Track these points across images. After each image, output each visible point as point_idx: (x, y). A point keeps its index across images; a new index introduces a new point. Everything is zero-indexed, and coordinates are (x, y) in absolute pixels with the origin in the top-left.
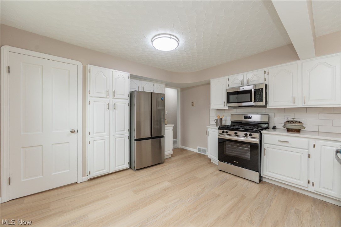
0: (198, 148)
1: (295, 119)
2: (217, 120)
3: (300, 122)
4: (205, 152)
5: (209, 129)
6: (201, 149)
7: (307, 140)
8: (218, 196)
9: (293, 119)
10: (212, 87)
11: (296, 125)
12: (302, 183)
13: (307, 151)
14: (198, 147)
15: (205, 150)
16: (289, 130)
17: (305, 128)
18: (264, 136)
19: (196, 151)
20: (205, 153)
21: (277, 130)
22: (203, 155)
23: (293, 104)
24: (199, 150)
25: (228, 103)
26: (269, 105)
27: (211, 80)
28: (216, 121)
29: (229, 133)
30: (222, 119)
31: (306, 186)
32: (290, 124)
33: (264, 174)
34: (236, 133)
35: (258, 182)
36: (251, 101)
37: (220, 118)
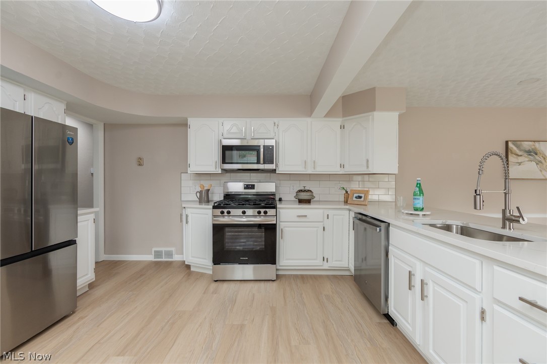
0: (155, 252)
1: (306, 188)
2: (201, 192)
3: (311, 191)
4: (172, 255)
5: (188, 209)
6: (162, 252)
7: (321, 211)
8: (242, 327)
9: (304, 187)
10: (192, 133)
11: (308, 194)
12: (318, 262)
13: (322, 223)
14: (154, 250)
15: (172, 251)
16: (301, 201)
17: (315, 197)
18: (279, 212)
19: (150, 258)
20: (172, 258)
21: (283, 202)
22: (167, 262)
23: (304, 170)
24: (158, 254)
25: (223, 163)
26: (280, 169)
27: (189, 120)
28: (198, 194)
29: (231, 214)
30: (209, 190)
31: (322, 265)
32: (302, 194)
33: (281, 264)
34: (244, 213)
35: (275, 279)
36: (258, 162)
37: (206, 188)
